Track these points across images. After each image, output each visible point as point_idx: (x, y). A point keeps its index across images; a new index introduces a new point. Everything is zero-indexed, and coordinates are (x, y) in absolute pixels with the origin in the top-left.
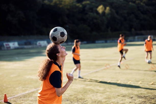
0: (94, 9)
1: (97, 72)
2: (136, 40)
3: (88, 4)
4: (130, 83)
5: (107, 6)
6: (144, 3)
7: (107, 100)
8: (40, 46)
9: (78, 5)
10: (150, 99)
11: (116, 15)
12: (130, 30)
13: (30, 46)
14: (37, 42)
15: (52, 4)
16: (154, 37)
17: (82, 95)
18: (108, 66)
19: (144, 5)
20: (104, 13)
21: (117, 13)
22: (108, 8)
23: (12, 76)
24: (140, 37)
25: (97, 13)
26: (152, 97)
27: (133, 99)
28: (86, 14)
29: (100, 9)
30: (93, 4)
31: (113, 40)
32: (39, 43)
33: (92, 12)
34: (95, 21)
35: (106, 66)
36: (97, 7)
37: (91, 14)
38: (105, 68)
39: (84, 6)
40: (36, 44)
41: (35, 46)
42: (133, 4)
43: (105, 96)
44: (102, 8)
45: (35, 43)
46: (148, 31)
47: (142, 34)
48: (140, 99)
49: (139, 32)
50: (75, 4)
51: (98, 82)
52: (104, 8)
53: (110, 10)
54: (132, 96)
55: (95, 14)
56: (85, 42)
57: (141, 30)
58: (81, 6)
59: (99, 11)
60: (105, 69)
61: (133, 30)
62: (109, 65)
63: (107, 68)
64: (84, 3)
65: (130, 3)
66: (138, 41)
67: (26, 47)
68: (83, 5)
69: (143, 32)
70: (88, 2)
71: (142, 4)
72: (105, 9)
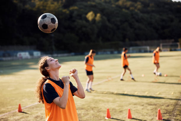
0: (83, 16)
1: (99, 84)
2: (131, 51)
3: (76, 10)
4: (137, 94)
5: (98, 13)
6: (139, 10)
7: (120, 108)
8: (21, 58)
9: (64, 11)
10: (160, 106)
11: (107, 23)
12: (124, 40)
13: (9, 58)
14: (17, 53)
15: (34, 9)
16: (150, 48)
17: (94, 104)
18: (110, 79)
19: (139, 12)
20: (94, 20)
21: (109, 20)
22: (98, 15)
23: (9, 89)
24: (135, 48)
25: (87, 20)
26: (162, 104)
27: (144, 106)
28: (74, 21)
29: (90, 16)
30: (82, 10)
31: (105, 51)
32: (20, 55)
33: (81, 19)
34: (84, 29)
35: (107, 78)
36: (86, 14)
37: (80, 21)
38: (107, 80)
39: (72, 12)
40: (16, 56)
41: (15, 58)
42: (126, 11)
43: (117, 105)
44: (92, 15)
45: (15, 54)
46: (144, 42)
47: (137, 45)
48: (151, 106)
49: (133, 42)
50: (60, 9)
51: (105, 93)
52: (94, 15)
53: (101, 17)
54: (142, 104)
55: (84, 22)
56: (73, 54)
57: (136, 40)
58: (68, 12)
59: (88, 18)
60: (106, 82)
61: (127, 40)
62: (110, 77)
63: (109, 81)
64: (71, 8)
65: (124, 10)
66: (133, 52)
67: (4, 59)
68: (70, 11)
69: (138, 42)
70: (76, 8)
71: (136, 11)
72: (96, 16)
